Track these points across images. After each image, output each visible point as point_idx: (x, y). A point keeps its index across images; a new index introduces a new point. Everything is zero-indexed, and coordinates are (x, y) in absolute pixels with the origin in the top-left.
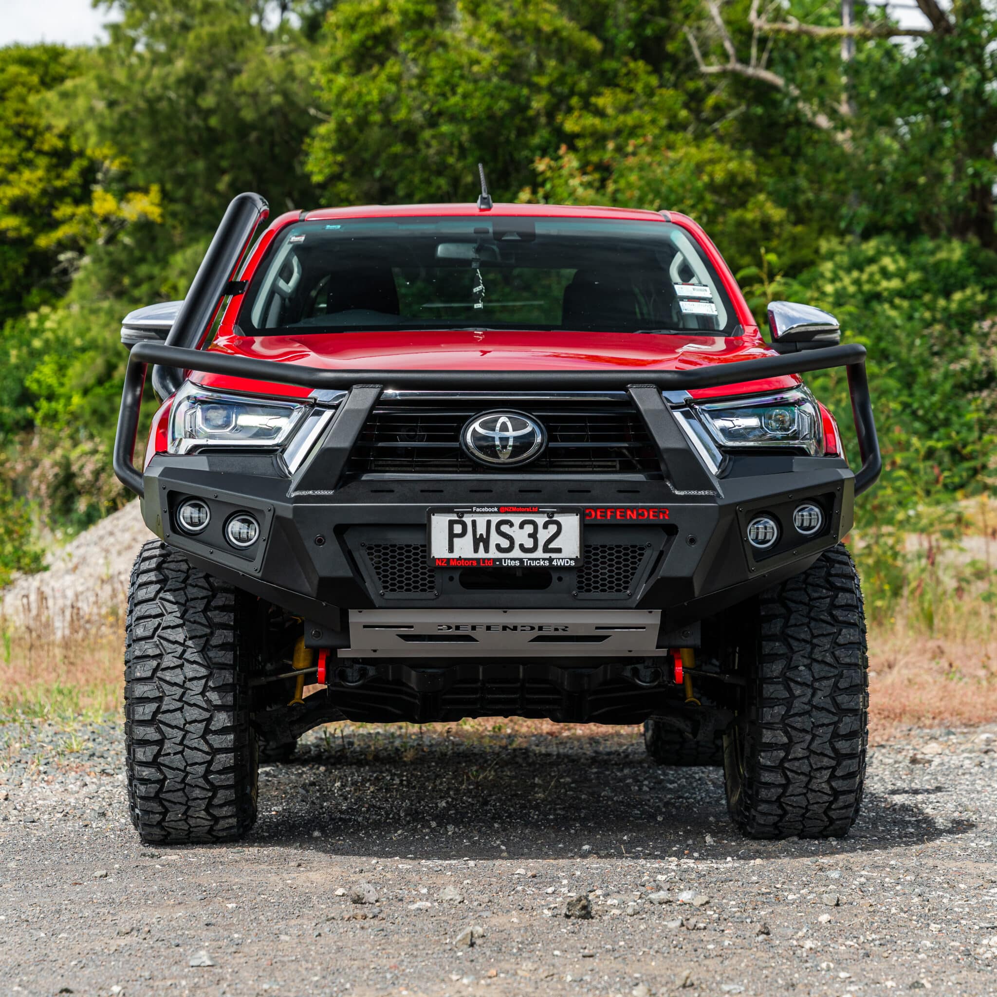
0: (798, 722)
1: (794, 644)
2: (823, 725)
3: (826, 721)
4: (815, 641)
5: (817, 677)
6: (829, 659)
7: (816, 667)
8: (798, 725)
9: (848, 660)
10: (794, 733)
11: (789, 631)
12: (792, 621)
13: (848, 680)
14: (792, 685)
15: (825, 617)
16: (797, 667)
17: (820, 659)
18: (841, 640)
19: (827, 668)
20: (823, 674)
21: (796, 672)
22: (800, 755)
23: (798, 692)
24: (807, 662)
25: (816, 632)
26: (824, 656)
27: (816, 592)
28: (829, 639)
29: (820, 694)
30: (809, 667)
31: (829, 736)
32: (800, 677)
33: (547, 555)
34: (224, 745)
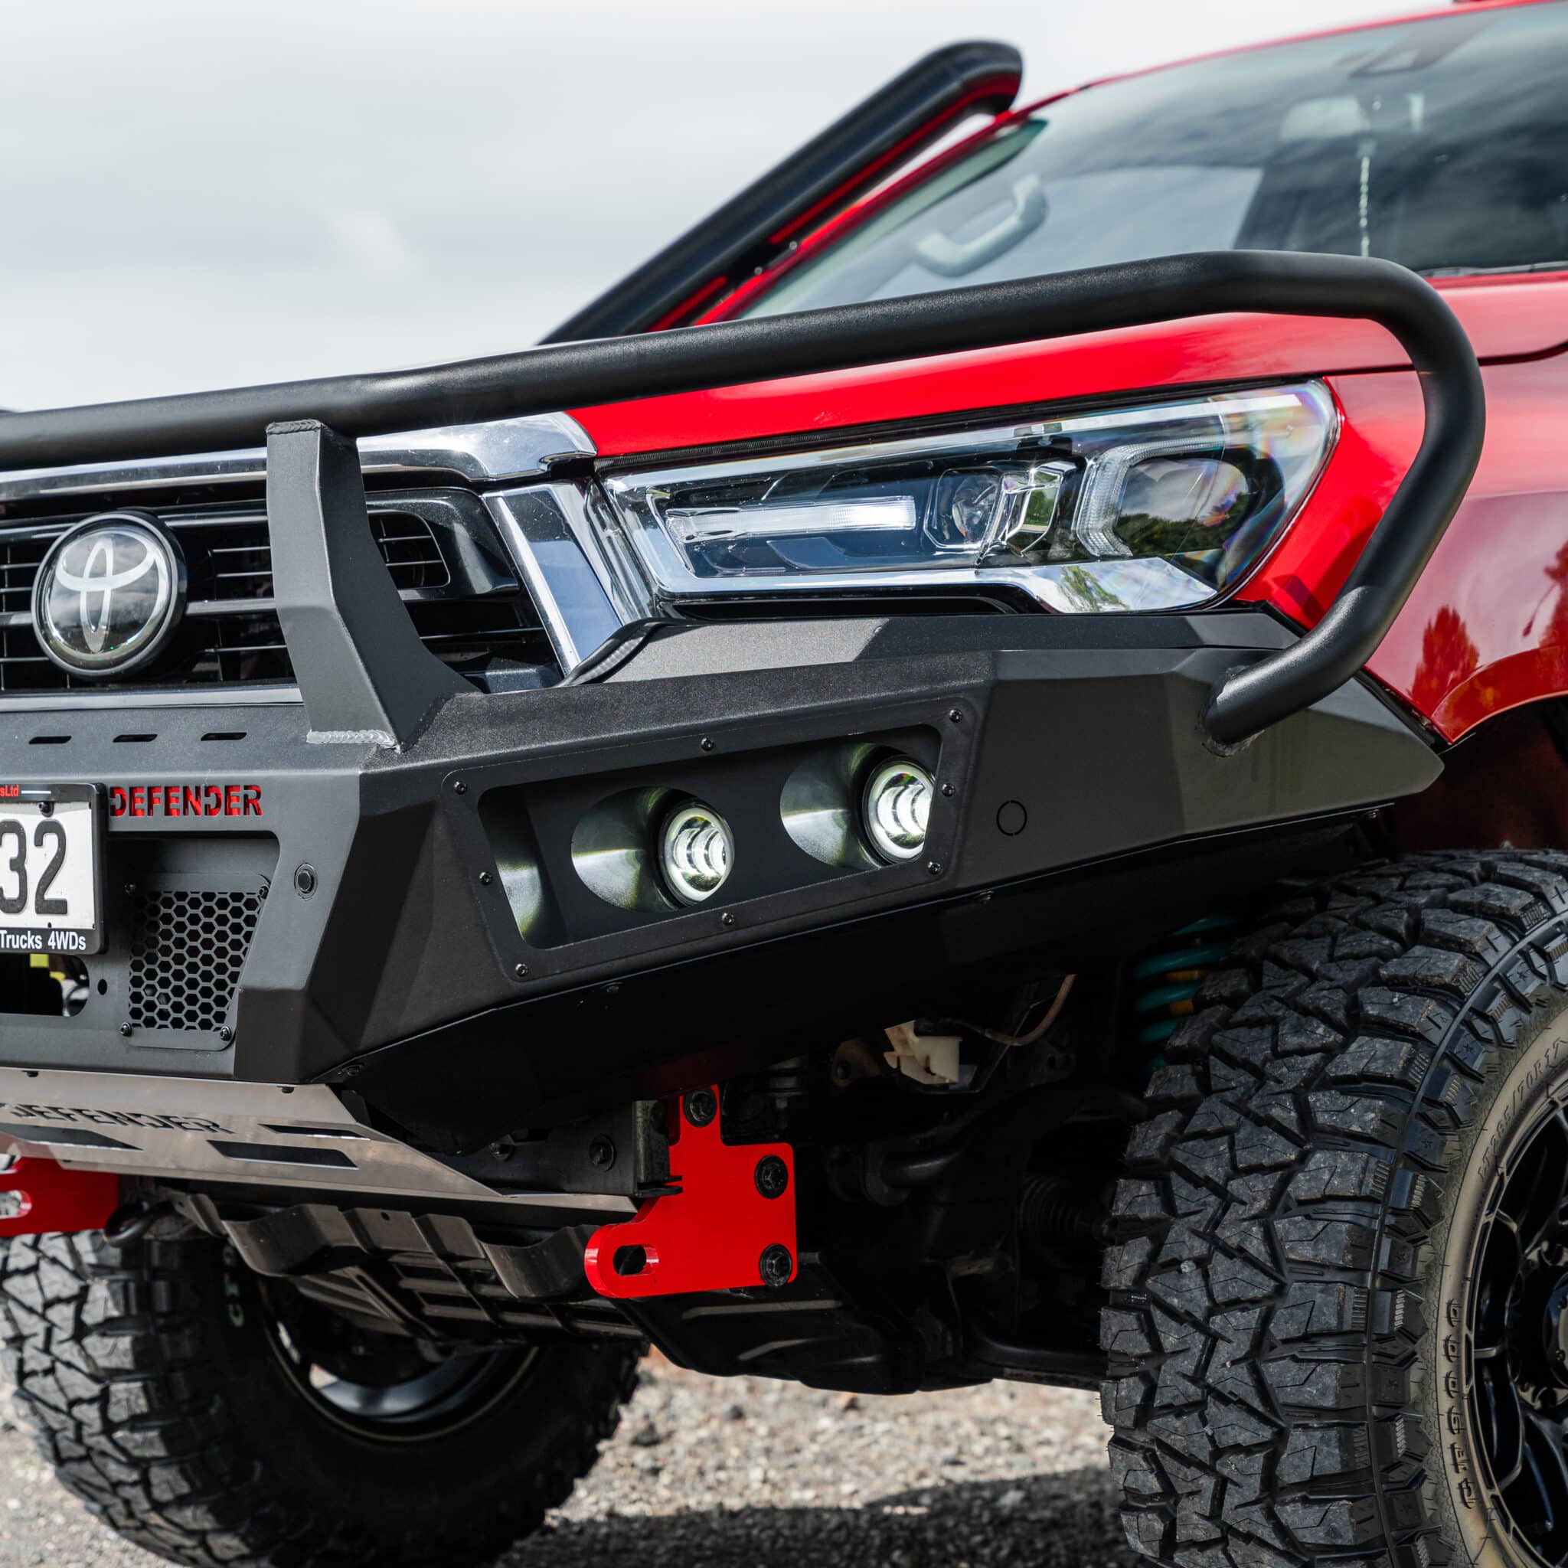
0: (1179, 1431)
1: (1181, 1189)
2: (1237, 1448)
3: (1244, 1438)
4: (1235, 1186)
5: (1220, 1299)
6: (1256, 1246)
7: (1221, 1265)
8: (1178, 1442)
9: (1306, 1252)
10: (1170, 1464)
11: (1179, 1154)
12: (1197, 1123)
13: (1302, 1315)
14: (1158, 1316)
15: (1285, 1113)
16: (1176, 1263)
17: (1234, 1242)
18: (1302, 1186)
19: (1247, 1273)
20: (1234, 1291)
21: (1169, 1278)
22: (1200, 1535)
23: (1170, 1341)
24: (1200, 1248)
25: (1244, 1159)
26: (1247, 1233)
27: (1297, 1030)
28: (1271, 1180)
29: (1224, 1352)
30: (1202, 1263)
31: (1256, 1482)
32: (1179, 1292)
33: (42, 921)
34: (114, 1362)
